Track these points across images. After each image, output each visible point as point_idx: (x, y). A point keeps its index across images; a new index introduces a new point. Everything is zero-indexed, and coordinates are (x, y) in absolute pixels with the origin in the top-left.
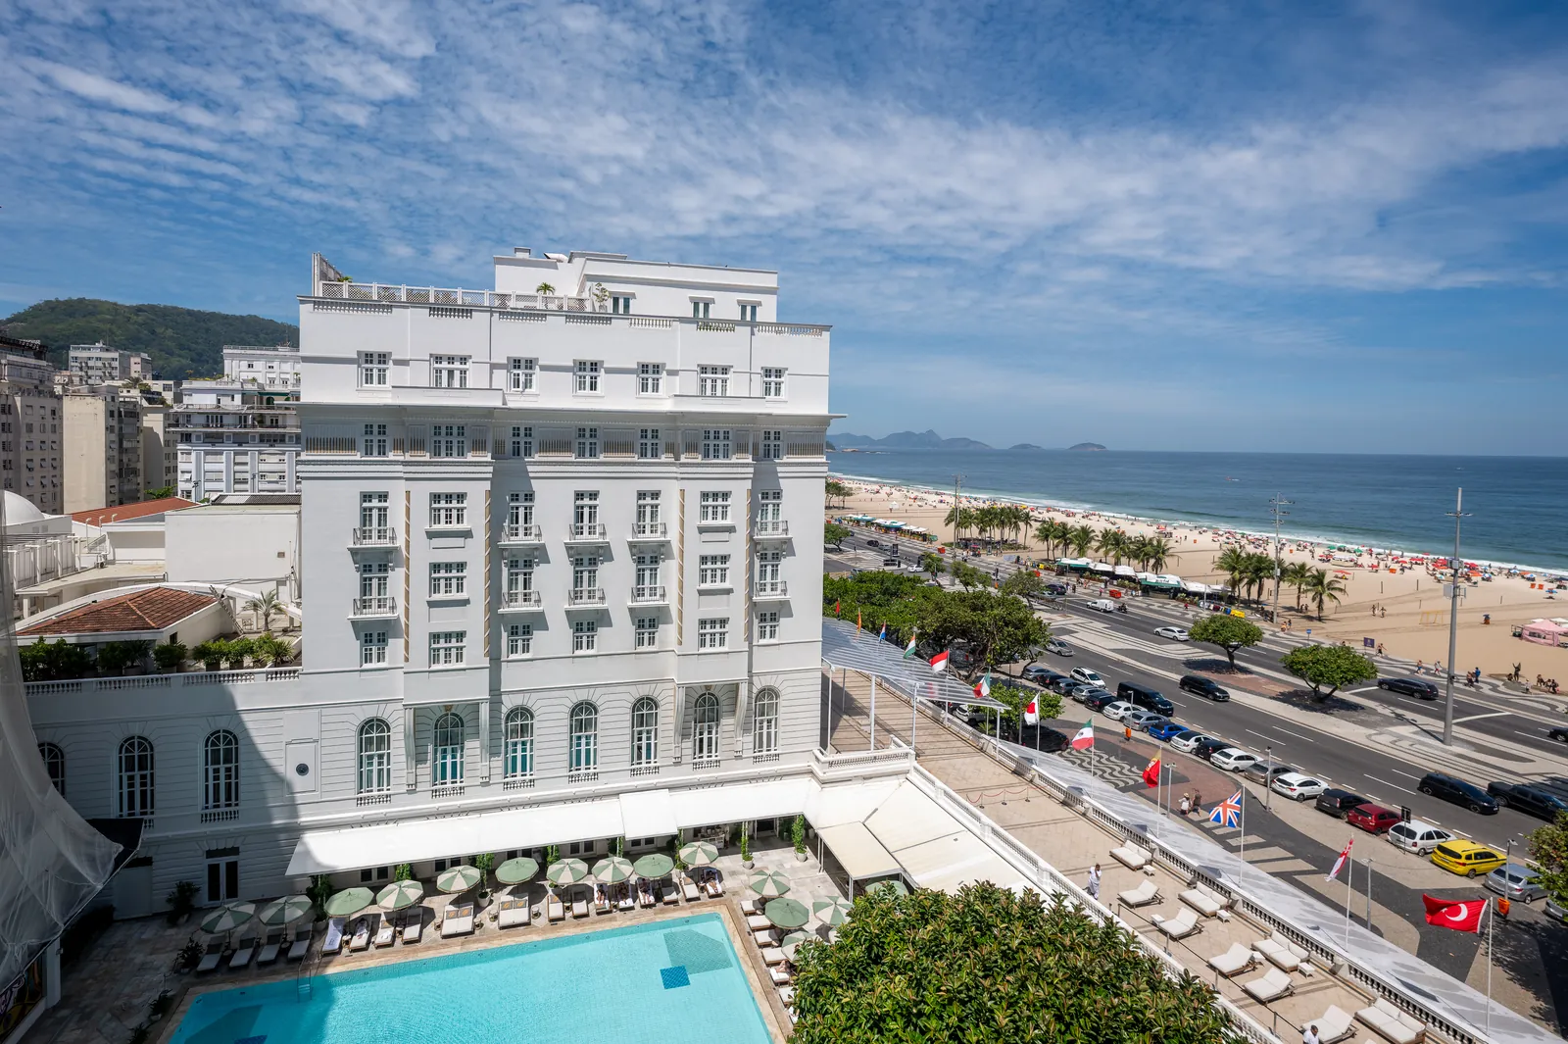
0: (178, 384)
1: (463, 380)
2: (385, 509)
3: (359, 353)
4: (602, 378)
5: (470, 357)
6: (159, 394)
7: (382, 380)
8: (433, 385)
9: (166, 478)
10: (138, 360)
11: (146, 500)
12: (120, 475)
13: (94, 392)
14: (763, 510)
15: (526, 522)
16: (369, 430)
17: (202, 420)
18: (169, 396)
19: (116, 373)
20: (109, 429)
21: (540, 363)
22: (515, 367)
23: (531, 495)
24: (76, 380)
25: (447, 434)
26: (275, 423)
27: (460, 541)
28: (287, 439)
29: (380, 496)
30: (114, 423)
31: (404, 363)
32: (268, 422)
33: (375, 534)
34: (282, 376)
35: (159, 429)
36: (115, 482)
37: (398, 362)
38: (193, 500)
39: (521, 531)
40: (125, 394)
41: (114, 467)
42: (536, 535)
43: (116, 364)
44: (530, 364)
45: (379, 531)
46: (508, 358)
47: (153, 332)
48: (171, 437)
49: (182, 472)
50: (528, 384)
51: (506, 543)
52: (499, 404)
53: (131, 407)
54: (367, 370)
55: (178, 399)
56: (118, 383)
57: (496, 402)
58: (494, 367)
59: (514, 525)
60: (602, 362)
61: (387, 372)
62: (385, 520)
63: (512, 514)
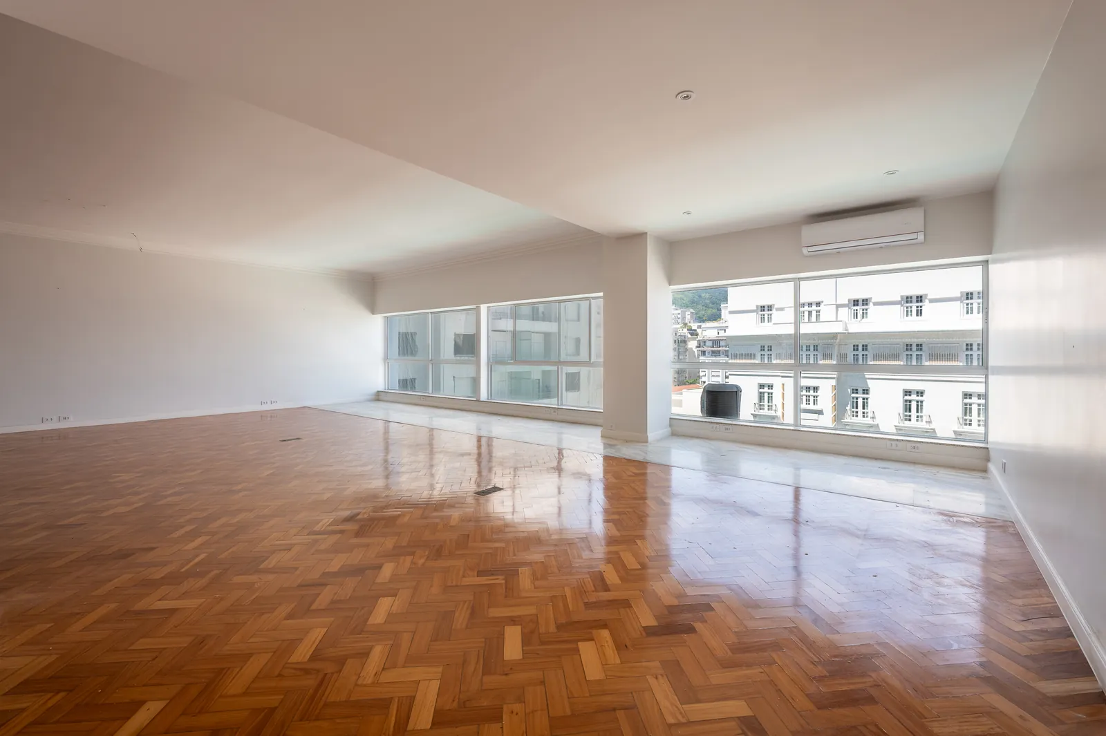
1: (818, 316)
2: (772, 393)
4: (926, 306)
5: (822, 302)
6: (696, 330)
10: (689, 313)
15: (864, 408)
16: (762, 348)
17: (710, 344)
18: (700, 331)
20: (674, 349)
21: (873, 300)
22: (854, 305)
23: (867, 390)
25: (807, 350)
27: (815, 416)
29: (769, 386)
30: (676, 346)
31: (782, 309)
33: (766, 407)
35: (695, 349)
36: (676, 376)
37: (778, 310)
39: (860, 415)
40: (681, 331)
42: (871, 418)
44: (866, 302)
45: (769, 406)
46: (849, 300)
50: (864, 315)
51: (849, 421)
53: (683, 338)
54: (761, 315)
57: (837, 328)
58: (838, 306)
59: (854, 410)
60: (926, 295)
61: (773, 316)
62: (772, 400)
63: (853, 402)
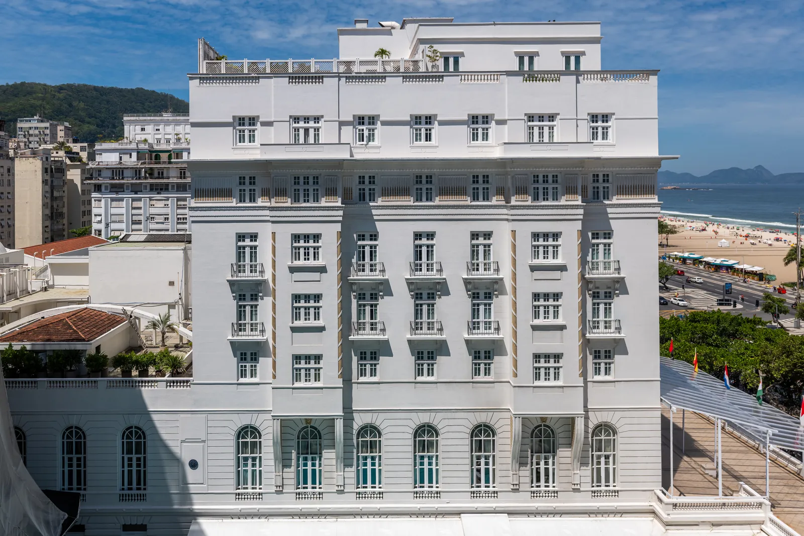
0: (91, 145)
1: (316, 136)
2: (256, 247)
3: (234, 117)
4: (436, 129)
5: (322, 117)
6: (78, 154)
7: (252, 139)
8: (292, 142)
9: (82, 220)
10: (62, 128)
11: (69, 238)
12: (52, 218)
13: (34, 154)
14: (593, 250)
15: (371, 260)
16: (242, 180)
17: (109, 174)
18: (84, 155)
19: (48, 138)
20: (45, 182)
21: (382, 118)
22: (359, 124)
23: (375, 236)
24: (22, 145)
25: (304, 183)
26: (161, 175)
27: (316, 276)
28: (170, 187)
29: (251, 237)
30: (48, 177)
31: (269, 124)
32: (156, 174)
33: (248, 268)
34: (167, 137)
35: (78, 181)
36: (48, 223)
37: (264, 124)
38: (103, 237)
39: (367, 268)
40: (55, 154)
41: (48, 212)
42: (380, 271)
43: (48, 132)
44: (372, 120)
45: (251, 266)
46: (354, 116)
47: (70, 105)
48: (86, 188)
49: (95, 215)
50: (371, 137)
51: (356, 277)
52: (347, 156)
53: (59, 164)
54: (240, 131)
55: (92, 157)
56: (50, 146)
57: (344, 155)
58: (342, 124)
59: (361, 262)
60: (436, 116)
61: (256, 132)
62: (256, 257)
63: (360, 251)
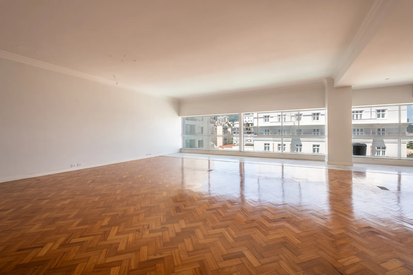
0: (233, 123)
2: (269, 147)
3: (264, 116)
6: (230, 125)
7: (268, 121)
8: (278, 121)
9: (231, 141)
10: (227, 118)
11: (228, 144)
12: (225, 140)
13: (221, 125)
17: (237, 129)
18: (232, 125)
19: (224, 121)
24: (218, 123)
26: (249, 130)
28: (252, 133)
29: (268, 144)
30: (224, 130)
32: (248, 129)
34: (251, 120)
35: (230, 131)
36: (224, 141)
37: (271, 117)
38: (236, 145)
40: (225, 125)
41: (224, 139)
43: (224, 119)
48: (232, 133)
49: (234, 140)
52: (293, 125)
53: (226, 127)
54: (265, 119)
55: (233, 125)
61: (269, 119)
